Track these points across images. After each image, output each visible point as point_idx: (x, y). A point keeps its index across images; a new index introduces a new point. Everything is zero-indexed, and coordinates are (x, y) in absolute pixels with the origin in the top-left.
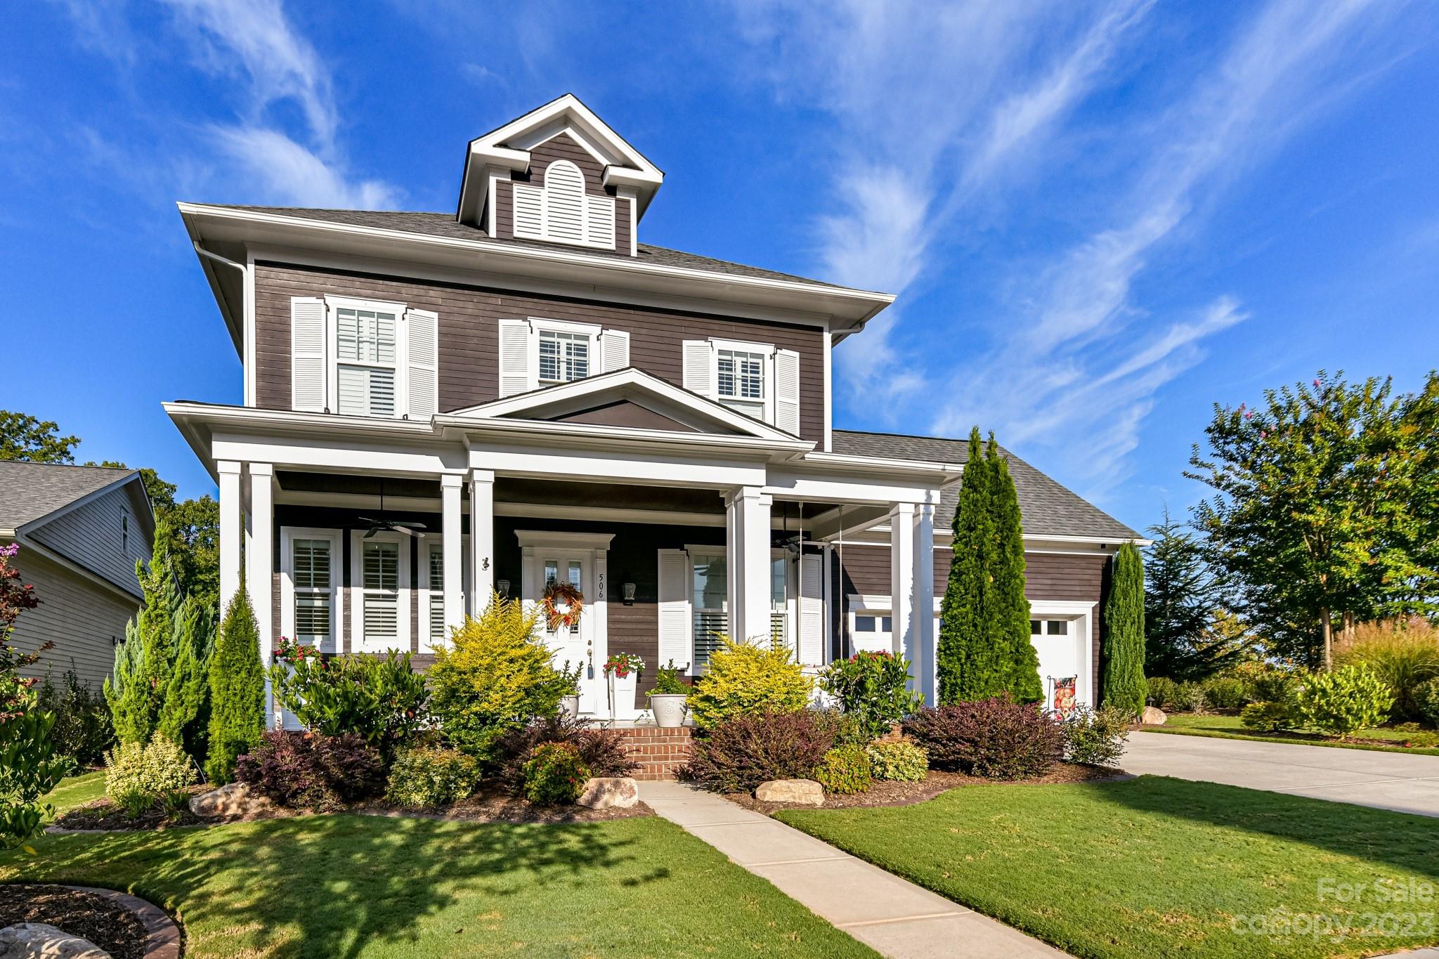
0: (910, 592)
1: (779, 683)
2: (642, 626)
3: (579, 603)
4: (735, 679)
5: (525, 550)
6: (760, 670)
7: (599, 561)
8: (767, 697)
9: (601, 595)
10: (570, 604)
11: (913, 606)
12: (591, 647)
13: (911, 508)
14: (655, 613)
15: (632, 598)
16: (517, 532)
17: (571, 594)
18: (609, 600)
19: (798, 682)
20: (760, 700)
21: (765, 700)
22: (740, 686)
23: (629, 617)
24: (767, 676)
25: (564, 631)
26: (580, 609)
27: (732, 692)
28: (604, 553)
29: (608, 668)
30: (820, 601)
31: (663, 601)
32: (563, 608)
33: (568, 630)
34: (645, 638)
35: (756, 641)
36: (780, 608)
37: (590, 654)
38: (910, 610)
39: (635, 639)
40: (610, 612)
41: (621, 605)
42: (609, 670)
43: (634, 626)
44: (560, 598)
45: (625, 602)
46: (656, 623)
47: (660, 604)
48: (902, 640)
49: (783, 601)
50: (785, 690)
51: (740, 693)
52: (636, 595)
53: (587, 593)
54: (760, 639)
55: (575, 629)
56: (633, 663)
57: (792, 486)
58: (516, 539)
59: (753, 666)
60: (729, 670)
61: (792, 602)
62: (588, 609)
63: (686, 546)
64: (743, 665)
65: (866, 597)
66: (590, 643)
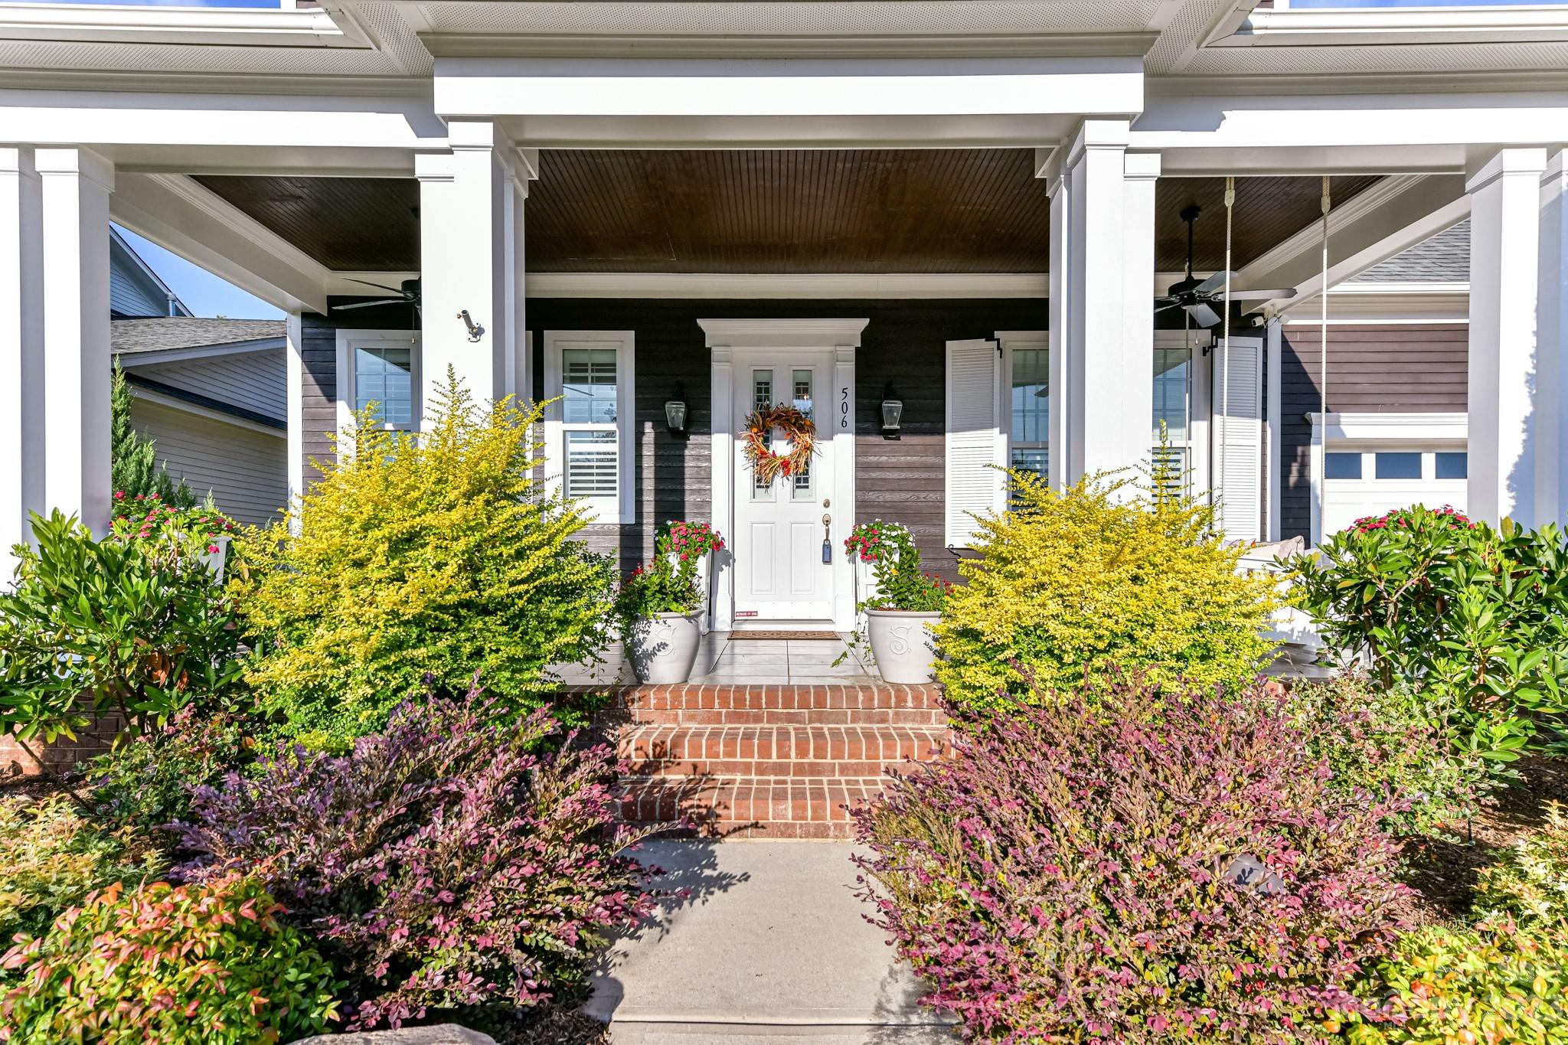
0: (1528, 366)
1: (1174, 601)
2: (916, 475)
3: (807, 438)
4: (1042, 586)
5: (716, 353)
6: (1112, 563)
7: (840, 366)
8: (1132, 638)
9: (844, 423)
10: (792, 441)
11: (1535, 400)
12: (829, 511)
13: (1538, 159)
14: (941, 451)
15: (897, 427)
16: (701, 322)
17: (796, 423)
18: (859, 432)
19: (1231, 597)
20: (1112, 645)
21: (1128, 648)
22: (1053, 607)
23: (894, 460)
24: (1135, 579)
25: (782, 485)
26: (808, 448)
27: (1028, 622)
28: (850, 353)
29: (851, 545)
30: (1259, 422)
31: (954, 431)
32: (781, 448)
33: (789, 484)
34: (922, 495)
35: (1105, 482)
36: (1176, 437)
37: (827, 522)
38: (1527, 409)
39: (904, 496)
40: (860, 451)
41: (879, 440)
42: (853, 549)
43: (903, 475)
44: (777, 431)
45: (888, 434)
46: (942, 468)
47: (949, 436)
48: (1503, 482)
49: (1181, 425)
50: (1188, 619)
51: (1052, 626)
52: (901, 422)
53: (820, 420)
54: (1116, 478)
55: (802, 480)
56: (889, 537)
57: (1214, 127)
58: (701, 334)
59: (1094, 554)
60: (1026, 561)
61: (1200, 427)
62: (822, 447)
63: (997, 334)
64: (1066, 548)
65: (1346, 417)
66: (827, 504)
